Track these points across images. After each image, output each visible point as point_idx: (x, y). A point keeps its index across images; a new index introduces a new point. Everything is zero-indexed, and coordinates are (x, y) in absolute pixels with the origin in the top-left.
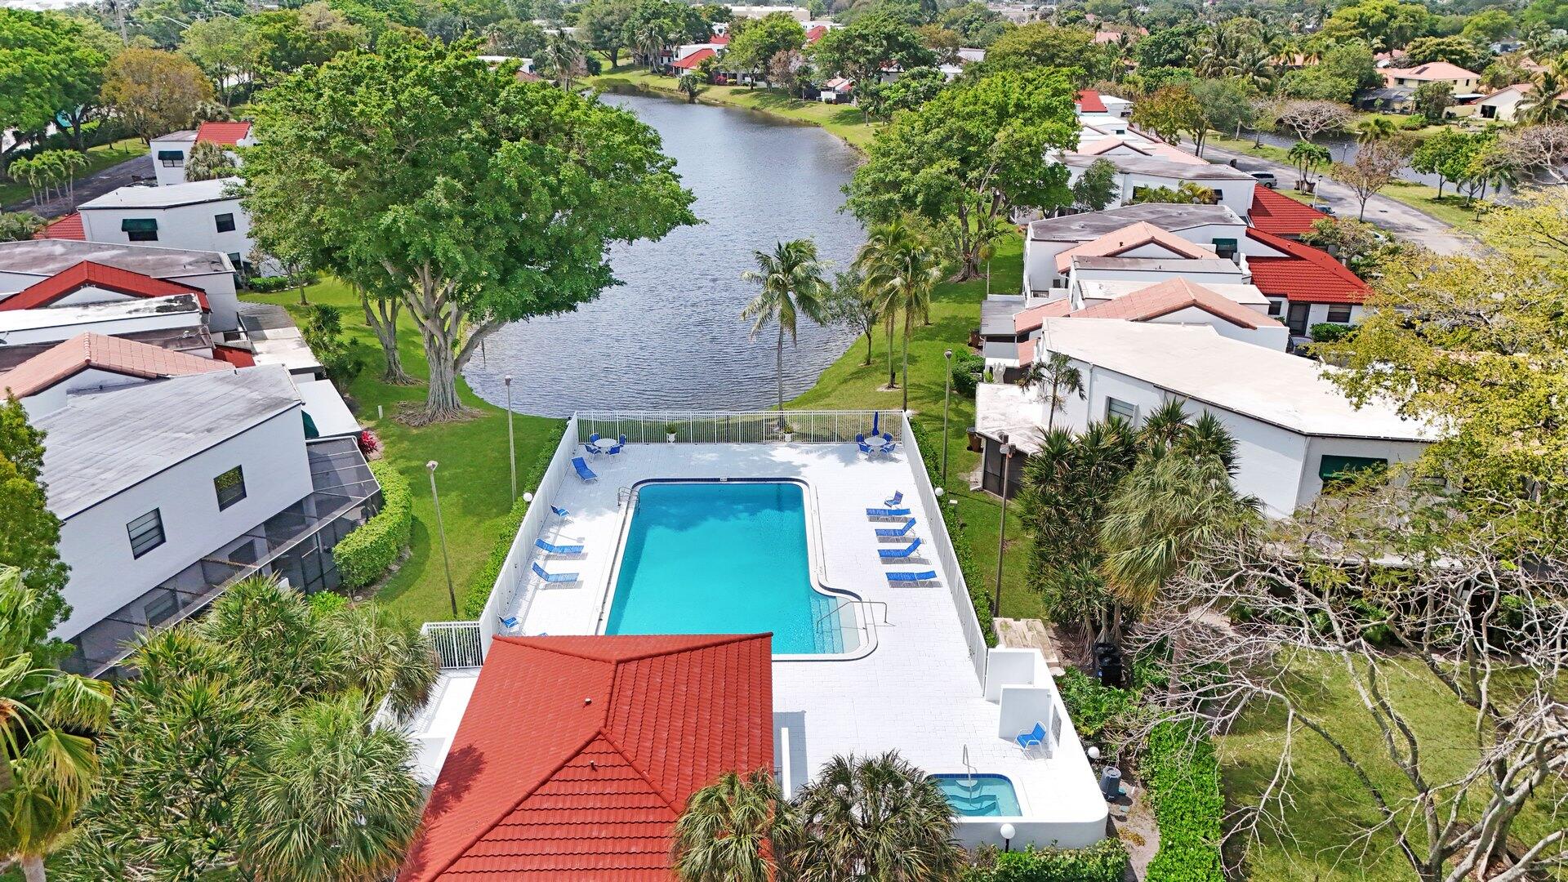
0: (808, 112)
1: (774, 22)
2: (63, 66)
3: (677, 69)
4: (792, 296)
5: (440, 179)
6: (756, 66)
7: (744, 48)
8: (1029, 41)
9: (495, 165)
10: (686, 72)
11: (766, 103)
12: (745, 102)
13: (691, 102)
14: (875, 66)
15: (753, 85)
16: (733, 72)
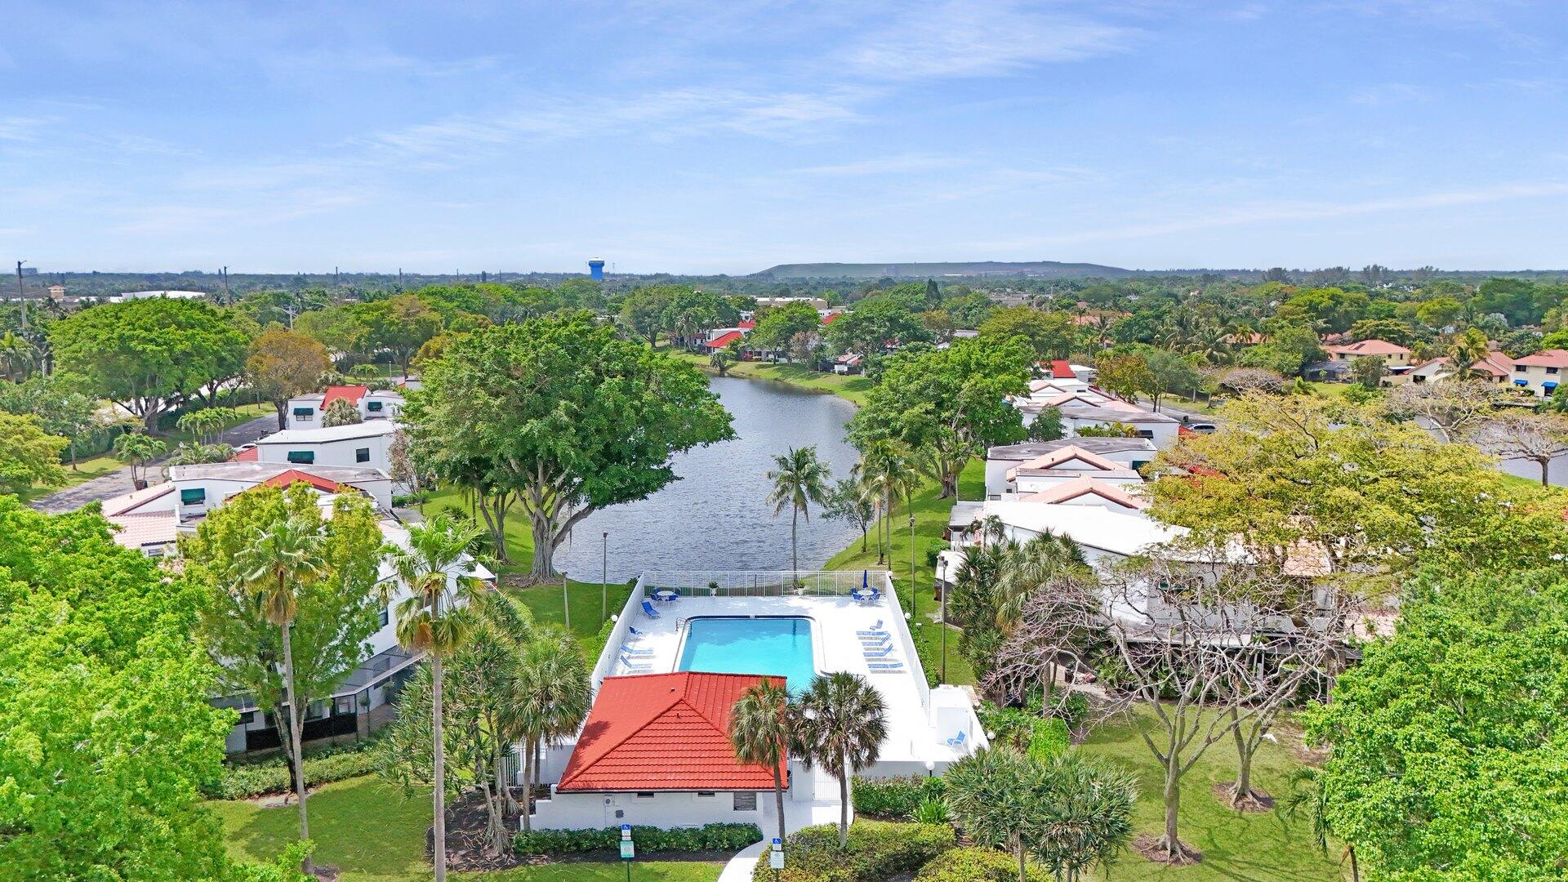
0: (822, 382)
1: (794, 309)
2: (220, 343)
3: (709, 348)
4: (804, 488)
5: (562, 402)
6: (778, 345)
7: (768, 330)
8: (1012, 322)
9: (599, 394)
10: (717, 351)
11: (786, 375)
12: (769, 374)
13: (721, 375)
14: (880, 343)
15: (776, 361)
16: (758, 350)
